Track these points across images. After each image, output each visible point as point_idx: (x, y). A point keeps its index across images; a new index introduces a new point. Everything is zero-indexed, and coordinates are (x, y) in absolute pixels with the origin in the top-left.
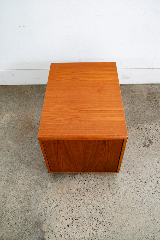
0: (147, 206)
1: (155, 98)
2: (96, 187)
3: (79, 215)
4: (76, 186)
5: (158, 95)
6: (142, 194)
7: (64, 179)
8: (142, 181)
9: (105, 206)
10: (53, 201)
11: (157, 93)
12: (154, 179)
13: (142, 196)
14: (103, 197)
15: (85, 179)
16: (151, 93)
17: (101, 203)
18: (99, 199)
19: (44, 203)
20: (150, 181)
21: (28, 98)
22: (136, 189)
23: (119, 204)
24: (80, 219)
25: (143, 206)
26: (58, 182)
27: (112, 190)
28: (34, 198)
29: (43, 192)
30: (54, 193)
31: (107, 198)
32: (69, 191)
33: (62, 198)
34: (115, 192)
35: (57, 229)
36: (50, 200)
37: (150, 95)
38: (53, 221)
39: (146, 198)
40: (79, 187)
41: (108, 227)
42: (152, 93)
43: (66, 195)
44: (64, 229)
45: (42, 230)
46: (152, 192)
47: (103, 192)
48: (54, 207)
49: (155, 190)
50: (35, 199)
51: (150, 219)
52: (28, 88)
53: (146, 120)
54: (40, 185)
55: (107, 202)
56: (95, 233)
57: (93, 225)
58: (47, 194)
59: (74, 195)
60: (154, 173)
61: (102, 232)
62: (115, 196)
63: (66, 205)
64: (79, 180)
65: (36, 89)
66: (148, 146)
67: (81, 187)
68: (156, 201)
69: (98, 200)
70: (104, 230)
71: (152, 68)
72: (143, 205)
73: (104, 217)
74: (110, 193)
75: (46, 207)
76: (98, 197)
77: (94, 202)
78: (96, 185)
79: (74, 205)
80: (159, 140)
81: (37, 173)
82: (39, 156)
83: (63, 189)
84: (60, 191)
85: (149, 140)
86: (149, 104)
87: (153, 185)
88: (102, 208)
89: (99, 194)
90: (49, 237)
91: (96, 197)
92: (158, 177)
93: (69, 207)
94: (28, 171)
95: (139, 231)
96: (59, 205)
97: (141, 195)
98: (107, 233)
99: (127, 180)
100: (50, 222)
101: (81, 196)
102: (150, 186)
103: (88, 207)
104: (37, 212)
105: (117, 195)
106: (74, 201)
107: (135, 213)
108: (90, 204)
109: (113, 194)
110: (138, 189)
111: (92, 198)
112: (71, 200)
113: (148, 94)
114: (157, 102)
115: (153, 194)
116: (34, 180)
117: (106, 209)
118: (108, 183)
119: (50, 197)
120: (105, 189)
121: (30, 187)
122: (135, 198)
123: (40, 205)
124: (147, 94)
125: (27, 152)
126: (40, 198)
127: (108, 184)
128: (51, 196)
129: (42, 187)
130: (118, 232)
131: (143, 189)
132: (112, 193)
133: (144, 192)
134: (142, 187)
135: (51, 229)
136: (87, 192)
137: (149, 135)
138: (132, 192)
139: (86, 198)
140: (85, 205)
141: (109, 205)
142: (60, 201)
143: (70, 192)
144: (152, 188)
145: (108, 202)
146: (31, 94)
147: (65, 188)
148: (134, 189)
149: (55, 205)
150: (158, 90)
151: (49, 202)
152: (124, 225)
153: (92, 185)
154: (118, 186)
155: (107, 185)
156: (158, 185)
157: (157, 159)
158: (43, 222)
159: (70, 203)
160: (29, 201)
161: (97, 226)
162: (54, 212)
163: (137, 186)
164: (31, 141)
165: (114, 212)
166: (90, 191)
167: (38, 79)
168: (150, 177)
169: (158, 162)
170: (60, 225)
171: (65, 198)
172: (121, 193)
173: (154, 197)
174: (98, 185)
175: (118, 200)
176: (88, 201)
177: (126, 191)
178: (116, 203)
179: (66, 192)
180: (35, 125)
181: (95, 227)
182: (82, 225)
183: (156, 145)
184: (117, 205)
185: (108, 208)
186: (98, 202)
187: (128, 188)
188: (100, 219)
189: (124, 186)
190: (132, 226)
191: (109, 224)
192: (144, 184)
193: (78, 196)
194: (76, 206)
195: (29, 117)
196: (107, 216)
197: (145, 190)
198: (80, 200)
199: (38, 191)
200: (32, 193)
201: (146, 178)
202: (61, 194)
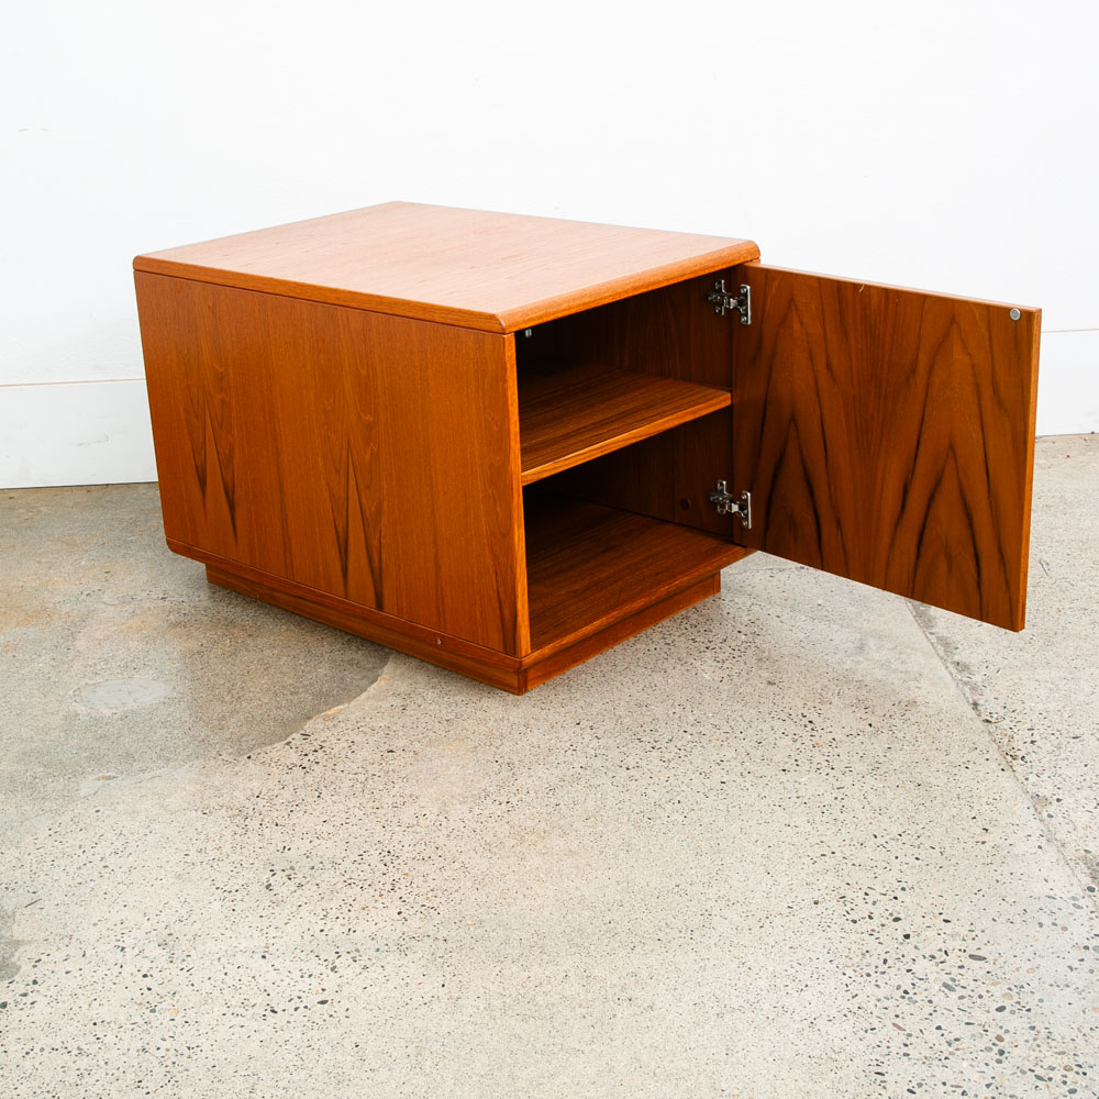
0: (685, 823)
3: (251, 876)
4: (255, 783)
6: (657, 788)
7: (181, 766)
8: (666, 745)
9: (419, 838)
10: (96, 840)
15: (312, 759)
17: (397, 829)
19: (38, 846)
20: (716, 743)
22: (625, 773)
23: (507, 827)
25: (656, 826)
26: (147, 775)
29: (42, 812)
30: (107, 813)
32: (206, 803)
33: (156, 826)
34: (493, 789)
35: (101, 927)
36: (81, 835)
38: (81, 903)
39: (678, 798)
40: (271, 783)
41: (423, 906)
48: (99, 857)
49: (740, 769)
51: (691, 865)
54: (29, 792)
55: (438, 823)
56: (338, 929)
58: (66, 818)
60: (739, 719)
61: (379, 926)
63: (176, 846)
64: (273, 764)
65: (79, 500)
67: (286, 783)
68: (743, 806)
70: (398, 917)
72: (658, 822)
73: (407, 874)
75: (49, 859)
76: (380, 811)
81: (24, 754)
83: (168, 796)
84: (146, 805)
87: (731, 754)
88: (398, 846)
89: (388, 800)
90: (44, 958)
92: (766, 728)
93: (192, 852)
95: (616, 907)
96: (129, 850)
97: (649, 791)
98: (418, 924)
99: (573, 748)
100: (62, 908)
102: (713, 758)
105: (504, 799)
106: (230, 830)
107: (607, 849)
108: (325, 836)
110: (632, 772)
111: (344, 815)
112: (214, 830)
117: (423, 847)
119: (81, 825)
122: (611, 802)
123: (11, 855)
126: (17, 832)
128: (88, 821)
129: (42, 795)
130: (485, 917)
131: (664, 771)
133: (671, 780)
134: (661, 763)
135: (60, 930)
136: (316, 799)
138: (598, 783)
139: (306, 817)
141: (445, 832)
142: (141, 835)
143: (213, 804)
144: (724, 763)
145: (444, 824)
146: (45, 515)
147: (182, 794)
149: (110, 851)
151: (71, 841)
152: (528, 892)
153: (352, 776)
154: (515, 769)
156: (759, 753)
158: (18, 912)
159: (203, 837)
161: (357, 906)
162: (96, 873)
163: (631, 762)
164: (10, 655)
165: (471, 852)
166: (338, 794)
167: (98, 442)
168: (715, 730)
169: (769, 683)
170: (125, 913)
171: (175, 824)
172: (525, 791)
173: (729, 791)
174: (391, 773)
175: (505, 815)
176: (318, 828)
177: (562, 784)
178: (490, 825)
179: (187, 805)
180: (48, 605)
181: (345, 909)
182: (261, 907)
183: (770, 632)
184: (496, 829)
185: (441, 842)
186: (379, 827)
187: (572, 772)
188: (382, 880)
189: (548, 766)
190: (579, 893)
191: (430, 894)
192: (673, 754)
193: (257, 814)
194: (239, 847)
195: (15, 583)
196: (425, 868)
197: (680, 774)
198: (268, 825)
199: (12, 810)
201: (689, 737)
202: (155, 812)
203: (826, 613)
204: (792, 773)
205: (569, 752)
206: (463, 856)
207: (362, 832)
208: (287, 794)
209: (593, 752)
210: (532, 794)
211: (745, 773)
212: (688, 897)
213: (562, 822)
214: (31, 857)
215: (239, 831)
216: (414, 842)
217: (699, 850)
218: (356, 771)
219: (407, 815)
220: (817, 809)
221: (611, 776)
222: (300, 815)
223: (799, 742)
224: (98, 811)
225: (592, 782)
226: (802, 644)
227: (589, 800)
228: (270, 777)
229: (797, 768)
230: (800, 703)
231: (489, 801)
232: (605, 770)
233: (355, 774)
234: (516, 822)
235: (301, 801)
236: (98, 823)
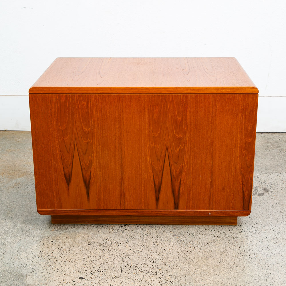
0: (256, 258)
1: (280, 146)
2: (147, 236)
3: (107, 267)
4: (105, 235)
6: (244, 245)
7: (80, 228)
8: (246, 231)
10: (52, 251)
11: (283, 142)
12: (272, 229)
13: (244, 248)
14: (159, 247)
15: (124, 228)
16: (271, 142)
17: (156, 253)
18: (153, 249)
19: (33, 252)
20: (264, 231)
22: (233, 240)
23: (193, 255)
24: (108, 271)
25: (246, 259)
26: (68, 230)
27: (182, 240)
28: (13, 247)
29: (33, 241)
30: (55, 242)
31: (168, 248)
32: (89, 241)
33: (72, 248)
34: (187, 242)
35: (57, 281)
36: (48, 249)
37: (269, 144)
38: (49, 273)
39: (252, 249)
40: (111, 236)
41: (167, 281)
42: (273, 142)
43: (82, 244)
44: (72, 281)
45: (23, 283)
46: (265, 243)
47: (162, 242)
48: (54, 257)
50: (15, 249)
51: (259, 273)
52: (20, 134)
53: (259, 168)
55: (170, 252)
57: (137, 278)
58: (42, 243)
60: (271, 223)
63: (80, 255)
64: (111, 229)
66: (263, 194)
67: (116, 236)
68: (275, 254)
69: (149, 250)
70: (159, 284)
72: (246, 257)
73: (160, 269)
74: (175, 243)
75: (37, 257)
76: (149, 247)
77: (141, 252)
79: (98, 256)
81: (25, 220)
82: (31, 203)
83: (76, 238)
84: (69, 240)
85: (264, 189)
86: (266, 152)
87: (269, 236)
88: (157, 260)
89: (151, 244)
91: (146, 247)
93: (86, 257)
94: (5, 218)
96: (64, 255)
97: (242, 246)
100: (43, 274)
101: (113, 246)
102: (264, 236)
103: (127, 258)
104: (17, 263)
105: (192, 246)
106: (98, 251)
107: (229, 265)
108: (131, 254)
109: (182, 244)
110: (235, 239)
111: (137, 248)
112: (93, 250)
113: (264, 143)
114: (282, 151)
115: (268, 245)
116: (16, 228)
117: (165, 260)
118: (173, 232)
119: (47, 246)
120: (166, 239)
121: (6, 235)
122: (229, 249)
123: (24, 255)
125: (8, 198)
126: (25, 247)
127: (173, 234)
128: (49, 245)
129: (32, 235)
131: (246, 240)
132: (180, 243)
133: (249, 243)
134: (245, 237)
135: (43, 282)
136: (127, 242)
137: (264, 184)
139: (124, 248)
140: (122, 256)
141: (172, 255)
142: (68, 250)
143: (92, 242)
144: (267, 238)
145: (172, 253)
147: (81, 237)
149: (58, 255)
151: (44, 251)
152: (203, 278)
153: (138, 235)
154: (195, 236)
155: (170, 234)
156: (279, 236)
157: (279, 209)
159: (89, 252)
161: (144, 279)
162: (54, 263)
163: (234, 236)
164: (17, 187)
165: (182, 263)
166: (134, 240)
168: (263, 227)
169: (281, 212)
170: (65, 277)
171: (79, 247)
172: (199, 243)
173: (270, 248)
174: (152, 234)
175: (193, 251)
176: (129, 252)
177: (211, 242)
178: (187, 254)
179: (82, 241)
180: (29, 171)
181: (140, 280)
182: (111, 277)
183: (279, 194)
184: (190, 256)
185: (171, 259)
186: (149, 253)
187: (214, 238)
188: (152, 271)
189: (206, 235)
190: (221, 280)
191: (169, 277)
192: (249, 234)
193: (107, 246)
194: (102, 256)
195: (17, 163)
196: (167, 268)
197: (252, 241)
198: (111, 250)
199: (23, 240)
200: (9, 242)
201: (254, 228)
202: (72, 243)
205: (213, 231)
206: (179, 264)
207: (144, 254)
208: (117, 239)
209: (221, 232)
210: (201, 245)
211: (275, 242)
212: (259, 284)
213: (213, 255)
214: (31, 256)
215: (101, 251)
216: (162, 258)
217: (262, 268)
218: (140, 233)
219: (159, 249)
221: (228, 240)
222: (122, 247)
224: (52, 242)
225: (222, 242)
227: (221, 248)
228: (110, 233)
231: (186, 246)
232: (226, 238)
233: (139, 234)
234: (197, 254)
235: (122, 242)
236: (53, 245)
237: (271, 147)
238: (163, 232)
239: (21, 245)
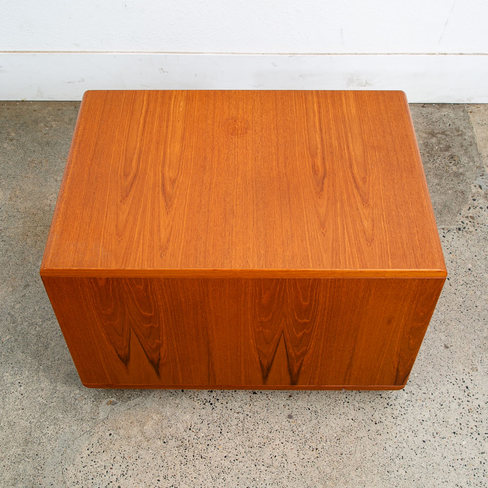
0: (406, 477)
1: (450, 147)
2: (249, 418)
4: (188, 416)
5: (460, 138)
6: (391, 443)
7: (149, 395)
8: (394, 402)
9: (274, 477)
10: (112, 461)
11: (455, 131)
12: (432, 397)
13: (390, 450)
14: (268, 450)
15: (215, 395)
16: (436, 131)
17: (262, 468)
18: (258, 455)
19: (84, 464)
20: (420, 403)
21: (48, 143)
22: (374, 428)
23: (317, 472)
25: (392, 479)
26: (132, 403)
27: (300, 429)
28: (54, 451)
29: (82, 433)
30: (116, 436)
31: (280, 454)
32: (164, 432)
33: (141, 452)
34: (308, 436)
36: (105, 456)
37: (434, 140)
39: (402, 454)
40: (196, 417)
42: (439, 133)
43: (154, 442)
46: (421, 437)
47: (270, 435)
48: (115, 477)
49: (431, 430)
50: (57, 454)
52: (46, 111)
54: (74, 412)
55: (283, 465)
59: (180, 444)
60: (431, 380)
62: (307, 447)
63: (153, 472)
64: (195, 399)
65: (71, 116)
67: (203, 418)
68: (434, 464)
69: (252, 458)
71: (440, 54)
72: (393, 476)
74: (290, 440)
75: (90, 477)
76: (253, 450)
77: (241, 463)
78: (250, 414)
79: (179, 475)
80: (453, 279)
81: (68, 375)
83: (144, 424)
84: (135, 430)
86: (429, 165)
87: (427, 415)
88: (264, 484)
89: (256, 440)
91: (248, 449)
92: (445, 391)
93: (161, 478)
94: (38, 367)
96: (130, 473)
97: (387, 446)
99: (347, 400)
101: (200, 447)
102: (419, 417)
103: (221, 480)
105: (314, 445)
106: (179, 460)
109: (301, 441)
110: (378, 427)
111: (235, 452)
112: (170, 458)
113: (426, 136)
114: (453, 162)
115: (424, 441)
116: (56, 395)
118: (287, 407)
119: (104, 448)
120: (277, 427)
121: (42, 415)
122: (368, 454)
123: (72, 470)
124: (424, 135)
125: (39, 310)
126: (72, 450)
127: (287, 412)
128: (106, 444)
129: (81, 416)
131: (394, 427)
132: (298, 438)
133: (398, 435)
134: (392, 420)
136: (219, 434)
138: (361, 435)
139: (216, 452)
140: (214, 475)
141: (286, 474)
142: (134, 460)
143: (168, 434)
144: (424, 423)
145: (285, 465)
146: (55, 131)
147: (152, 423)
148: (368, 428)
149: (120, 472)
150: (458, 123)
151: (100, 462)
153: (236, 415)
154: (319, 418)
155: (282, 414)
156: (442, 415)
157: (443, 338)
159: (165, 465)
160: (39, 459)
163: (377, 416)
167: (79, 82)
169: (446, 347)
171: (150, 451)
172: (325, 440)
173: (427, 450)
175: (316, 461)
176: (223, 462)
177: (343, 434)
178: (309, 470)
179: (155, 433)
187: (347, 423)
189: (335, 416)
192: (398, 411)
193: (191, 445)
195: (46, 201)
197: (402, 431)
198: (197, 457)
199: (67, 429)
200: (47, 435)
201: (406, 395)
202: (140, 438)
203: (473, 279)
204: (459, 437)
205: (346, 403)
207: (245, 468)
209: (357, 405)
210: (329, 443)
211: (435, 434)
213: (344, 471)
214: (81, 474)
215: (184, 461)
220: (471, 472)
222: (212, 449)
223: (462, 407)
226: (462, 310)
227: (357, 451)
228: (195, 411)
229: (461, 432)
230: (461, 367)
232: (364, 424)
233: (238, 413)
234: (322, 468)
235: (212, 436)
236: (112, 446)
237: (437, 147)
238: (272, 408)
239: (65, 445)
